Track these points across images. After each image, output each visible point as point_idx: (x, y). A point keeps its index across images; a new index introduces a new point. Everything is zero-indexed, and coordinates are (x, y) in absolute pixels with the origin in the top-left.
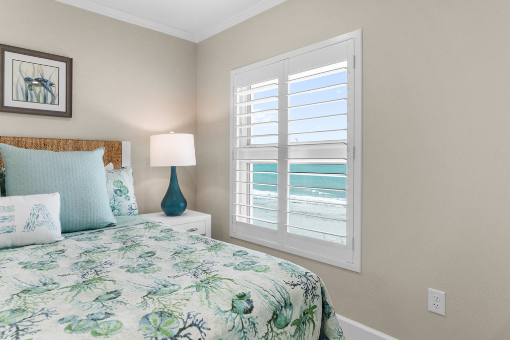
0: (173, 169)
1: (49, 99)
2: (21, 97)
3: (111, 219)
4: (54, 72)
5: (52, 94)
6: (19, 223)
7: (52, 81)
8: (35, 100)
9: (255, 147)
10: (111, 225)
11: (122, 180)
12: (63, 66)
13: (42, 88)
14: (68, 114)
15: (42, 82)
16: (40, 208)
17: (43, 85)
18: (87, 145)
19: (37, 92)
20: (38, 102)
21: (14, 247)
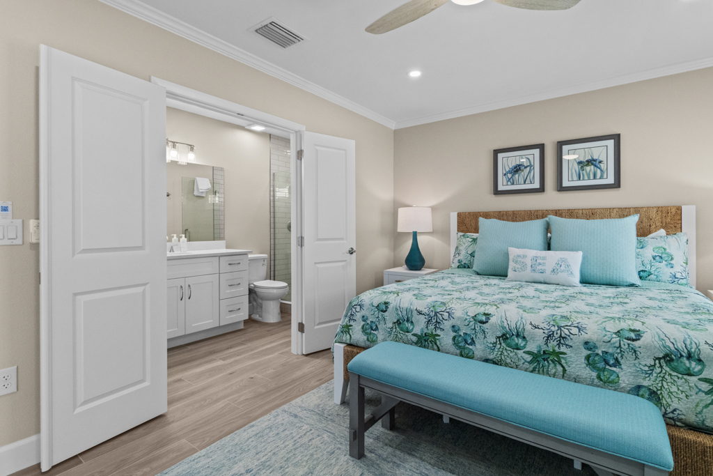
1: (599, 175)
2: (575, 178)
3: (634, 280)
4: (603, 151)
5: (601, 170)
6: (548, 268)
7: (601, 159)
8: (586, 178)
11: (665, 247)
12: (611, 143)
13: (592, 167)
15: (591, 162)
17: (592, 164)
19: (588, 171)
20: (589, 179)
21: (545, 283)
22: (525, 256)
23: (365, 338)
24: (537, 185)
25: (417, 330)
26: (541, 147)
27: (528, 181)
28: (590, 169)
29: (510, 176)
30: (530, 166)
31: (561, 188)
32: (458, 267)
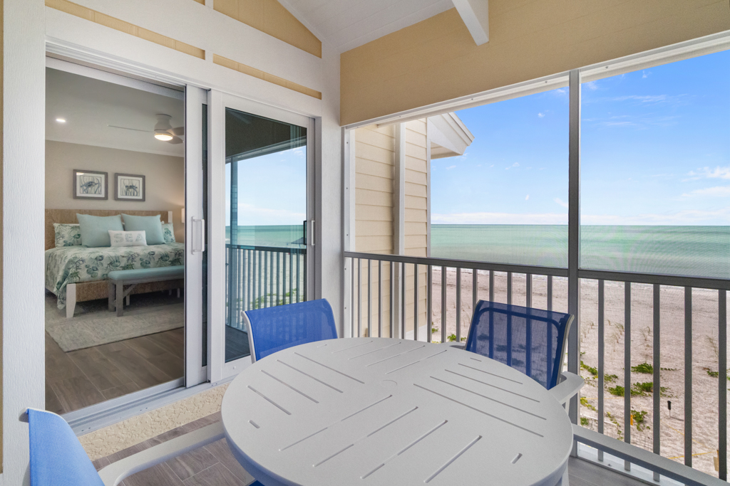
1: (136, 194)
3: (164, 241)
4: (137, 182)
5: (136, 192)
6: (134, 239)
8: (130, 195)
10: (164, 243)
11: (168, 228)
12: (141, 179)
13: (132, 189)
14: (143, 200)
15: (132, 187)
16: (140, 235)
18: (153, 213)
19: (131, 191)
21: (133, 246)
22: (121, 234)
23: (90, 276)
24: (103, 195)
25: (123, 264)
26: (106, 174)
27: (97, 192)
29: (85, 188)
30: (99, 183)
31: (116, 199)
32: (64, 246)
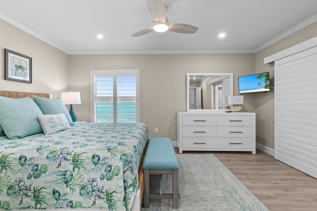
0: (71, 105)
1: (24, 75)
2: (14, 74)
4: (25, 63)
5: (25, 73)
6: (64, 122)
7: (24, 67)
9: (98, 97)
12: (28, 60)
15: (20, 67)
17: (21, 69)
20: (20, 76)
28: (20, 70)
31: (7, 78)
